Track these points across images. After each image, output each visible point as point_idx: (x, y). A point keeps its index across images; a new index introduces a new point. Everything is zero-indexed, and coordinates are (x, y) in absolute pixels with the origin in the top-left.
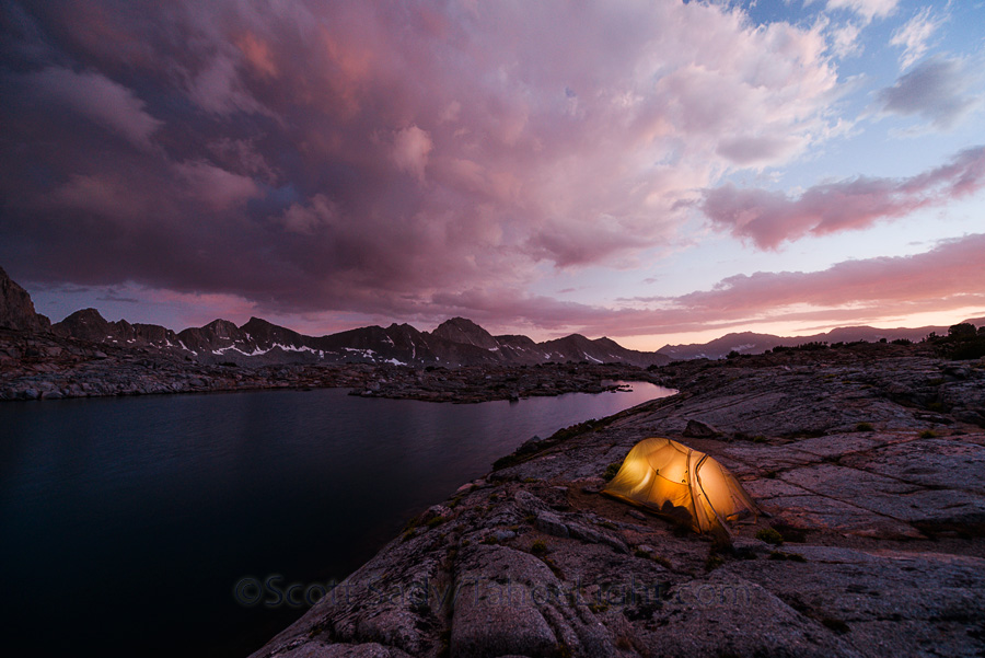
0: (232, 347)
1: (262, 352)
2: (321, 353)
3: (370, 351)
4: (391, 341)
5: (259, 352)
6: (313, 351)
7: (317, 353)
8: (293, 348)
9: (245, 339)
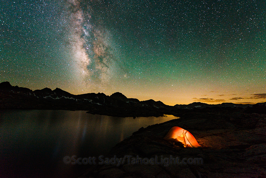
0: (50, 96)
1: (59, 98)
2: (77, 100)
3: (91, 100)
4: (98, 98)
5: (58, 98)
6: (74, 99)
7: (75, 100)
8: (68, 98)
9: (54, 94)
